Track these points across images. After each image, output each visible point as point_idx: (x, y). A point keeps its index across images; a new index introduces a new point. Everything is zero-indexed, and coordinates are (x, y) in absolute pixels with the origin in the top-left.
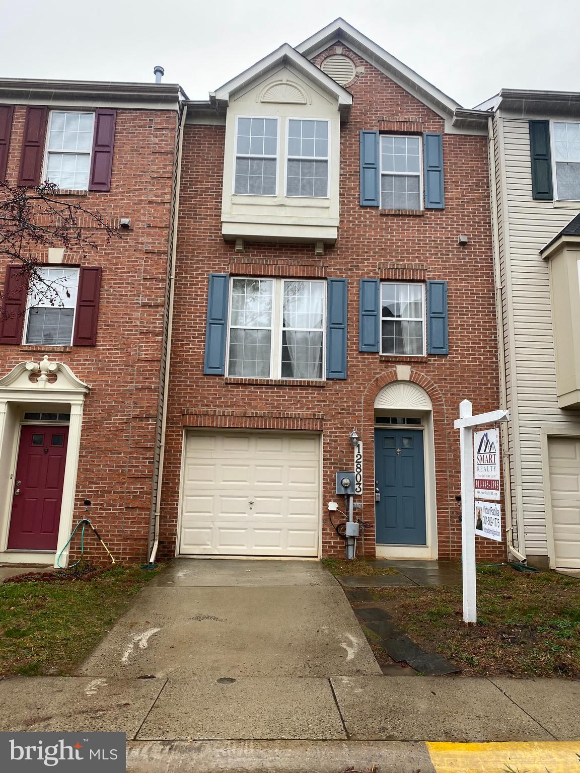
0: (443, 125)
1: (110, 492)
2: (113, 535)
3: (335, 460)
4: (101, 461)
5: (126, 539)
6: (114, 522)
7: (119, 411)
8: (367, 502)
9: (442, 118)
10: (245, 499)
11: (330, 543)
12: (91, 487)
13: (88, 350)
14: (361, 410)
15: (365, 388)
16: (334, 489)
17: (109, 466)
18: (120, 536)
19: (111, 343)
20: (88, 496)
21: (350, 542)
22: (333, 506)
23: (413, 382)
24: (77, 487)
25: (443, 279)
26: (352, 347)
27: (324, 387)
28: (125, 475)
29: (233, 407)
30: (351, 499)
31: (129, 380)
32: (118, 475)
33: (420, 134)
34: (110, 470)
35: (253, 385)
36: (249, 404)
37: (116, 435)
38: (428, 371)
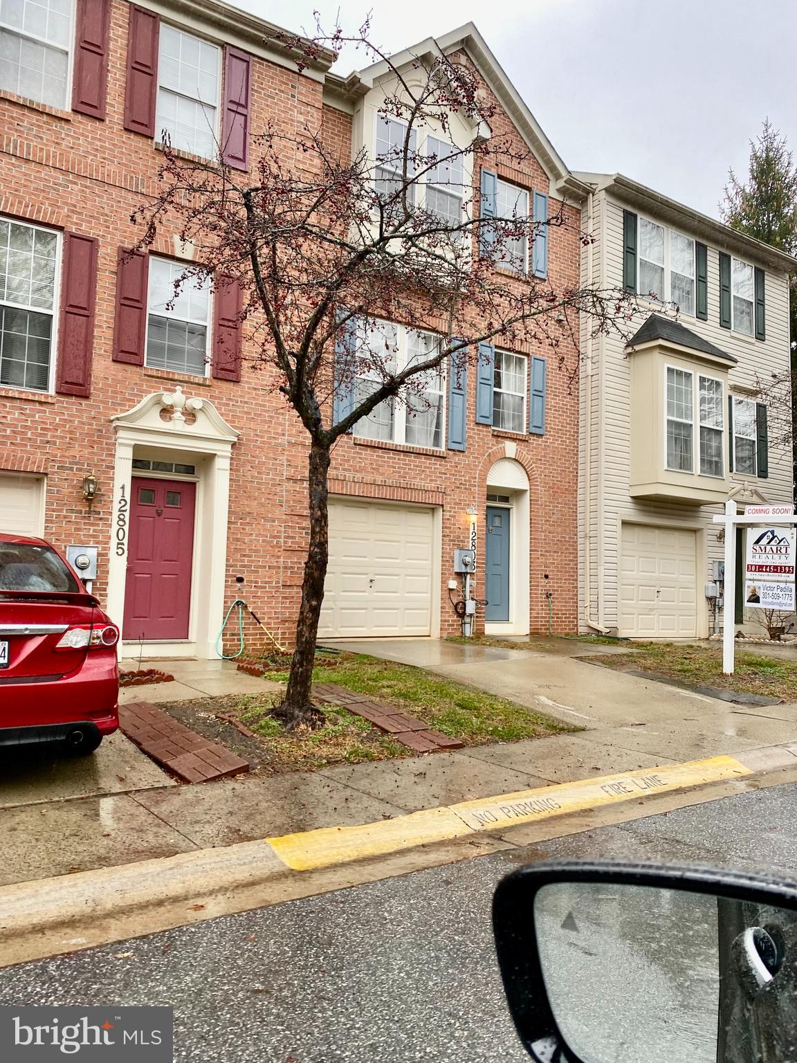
0: (548, 187)
1: (265, 567)
2: (270, 618)
3: (454, 537)
4: (253, 529)
5: (284, 621)
6: (270, 603)
7: (270, 469)
8: (480, 580)
9: (548, 178)
10: (365, 576)
11: (448, 621)
12: (243, 561)
13: (230, 385)
14: (475, 486)
15: (479, 462)
16: (453, 566)
17: (264, 536)
18: (278, 618)
19: (257, 381)
20: (240, 571)
21: (467, 620)
22: (453, 584)
23: (516, 460)
24: (227, 560)
25: (543, 356)
26: (469, 417)
27: (445, 458)
28: (280, 547)
29: (361, 472)
30: (468, 576)
31: (280, 431)
32: (272, 547)
33: (528, 189)
34: (263, 541)
35: (382, 448)
36: (377, 470)
37: (269, 499)
38: (528, 450)
